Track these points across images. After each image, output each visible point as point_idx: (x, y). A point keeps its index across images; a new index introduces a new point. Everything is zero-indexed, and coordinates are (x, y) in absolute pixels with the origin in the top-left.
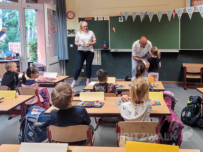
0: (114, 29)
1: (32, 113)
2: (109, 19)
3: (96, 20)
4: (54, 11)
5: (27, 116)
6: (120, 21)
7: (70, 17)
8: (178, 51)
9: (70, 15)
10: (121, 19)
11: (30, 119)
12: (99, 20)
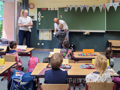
0: (61, 16)
1: (16, 75)
2: (58, 10)
3: (49, 10)
4: (21, 3)
5: (13, 78)
6: (65, 11)
7: (31, 7)
8: (105, 32)
9: (31, 6)
10: (66, 10)
11: (15, 80)
12: (51, 10)
